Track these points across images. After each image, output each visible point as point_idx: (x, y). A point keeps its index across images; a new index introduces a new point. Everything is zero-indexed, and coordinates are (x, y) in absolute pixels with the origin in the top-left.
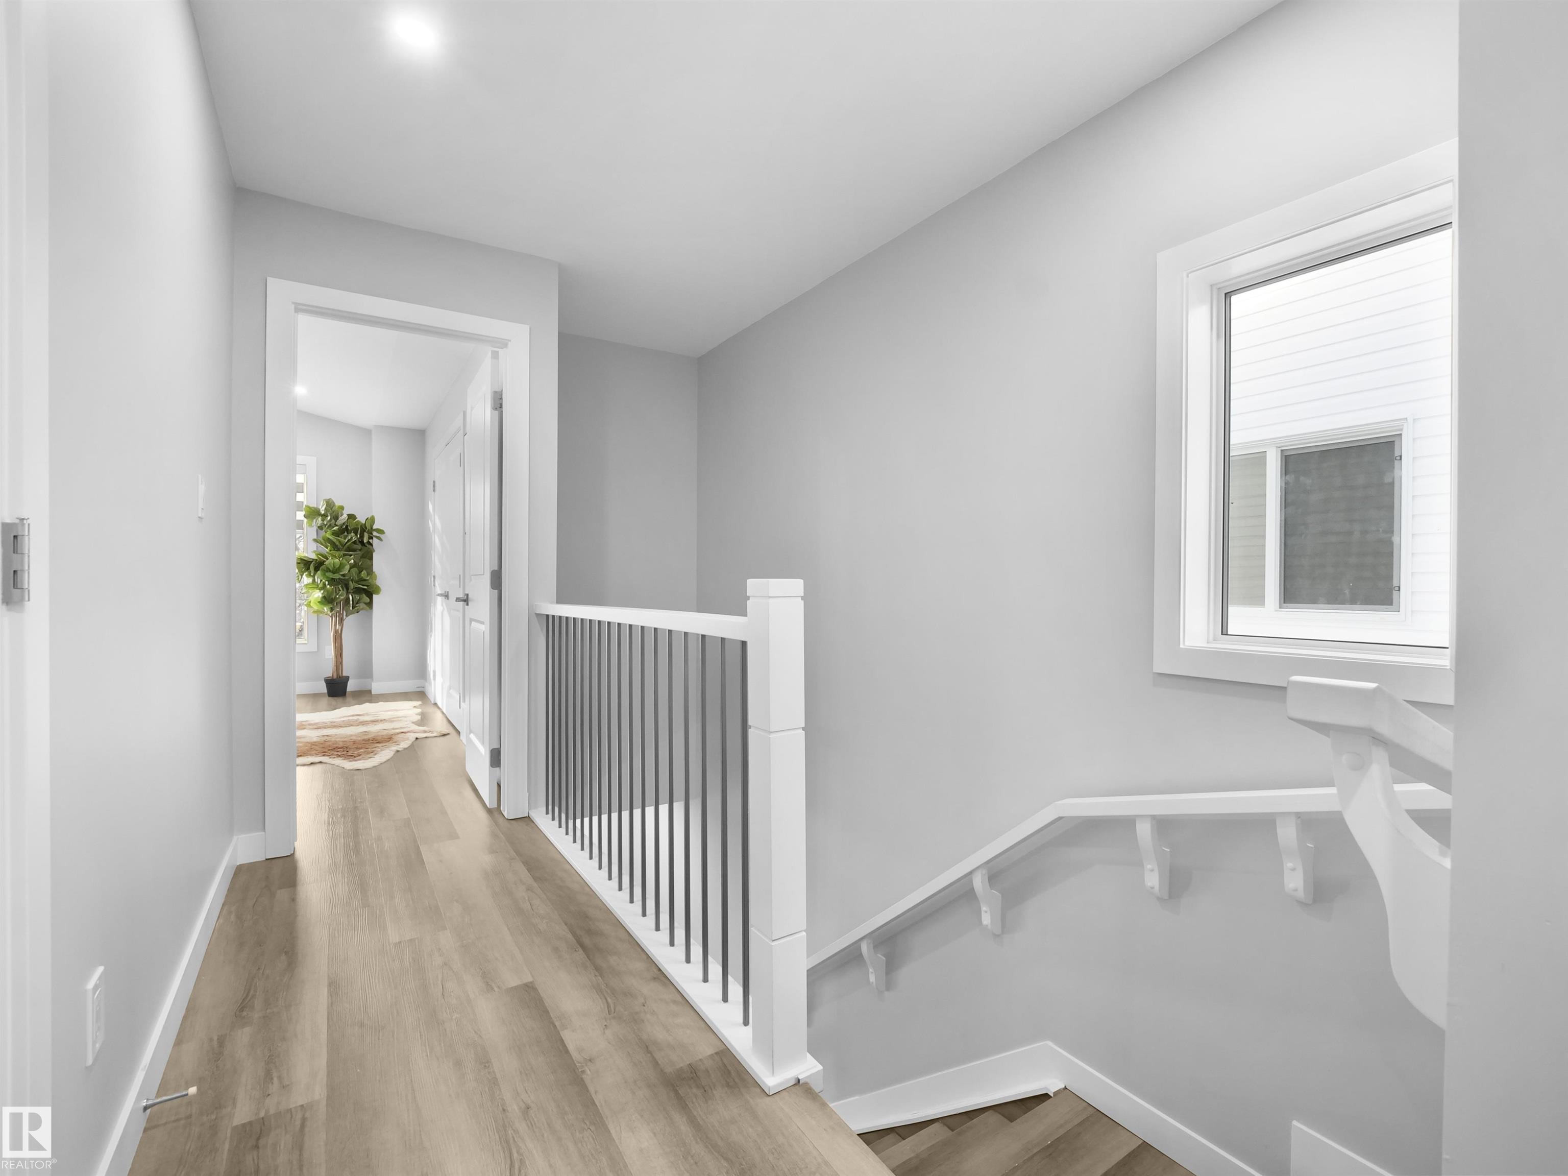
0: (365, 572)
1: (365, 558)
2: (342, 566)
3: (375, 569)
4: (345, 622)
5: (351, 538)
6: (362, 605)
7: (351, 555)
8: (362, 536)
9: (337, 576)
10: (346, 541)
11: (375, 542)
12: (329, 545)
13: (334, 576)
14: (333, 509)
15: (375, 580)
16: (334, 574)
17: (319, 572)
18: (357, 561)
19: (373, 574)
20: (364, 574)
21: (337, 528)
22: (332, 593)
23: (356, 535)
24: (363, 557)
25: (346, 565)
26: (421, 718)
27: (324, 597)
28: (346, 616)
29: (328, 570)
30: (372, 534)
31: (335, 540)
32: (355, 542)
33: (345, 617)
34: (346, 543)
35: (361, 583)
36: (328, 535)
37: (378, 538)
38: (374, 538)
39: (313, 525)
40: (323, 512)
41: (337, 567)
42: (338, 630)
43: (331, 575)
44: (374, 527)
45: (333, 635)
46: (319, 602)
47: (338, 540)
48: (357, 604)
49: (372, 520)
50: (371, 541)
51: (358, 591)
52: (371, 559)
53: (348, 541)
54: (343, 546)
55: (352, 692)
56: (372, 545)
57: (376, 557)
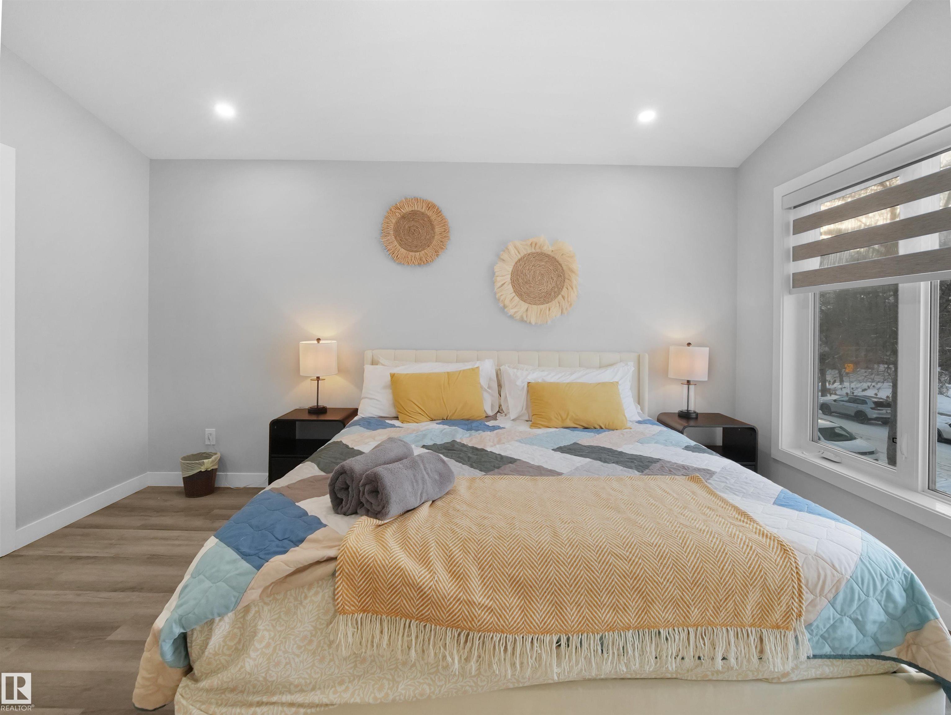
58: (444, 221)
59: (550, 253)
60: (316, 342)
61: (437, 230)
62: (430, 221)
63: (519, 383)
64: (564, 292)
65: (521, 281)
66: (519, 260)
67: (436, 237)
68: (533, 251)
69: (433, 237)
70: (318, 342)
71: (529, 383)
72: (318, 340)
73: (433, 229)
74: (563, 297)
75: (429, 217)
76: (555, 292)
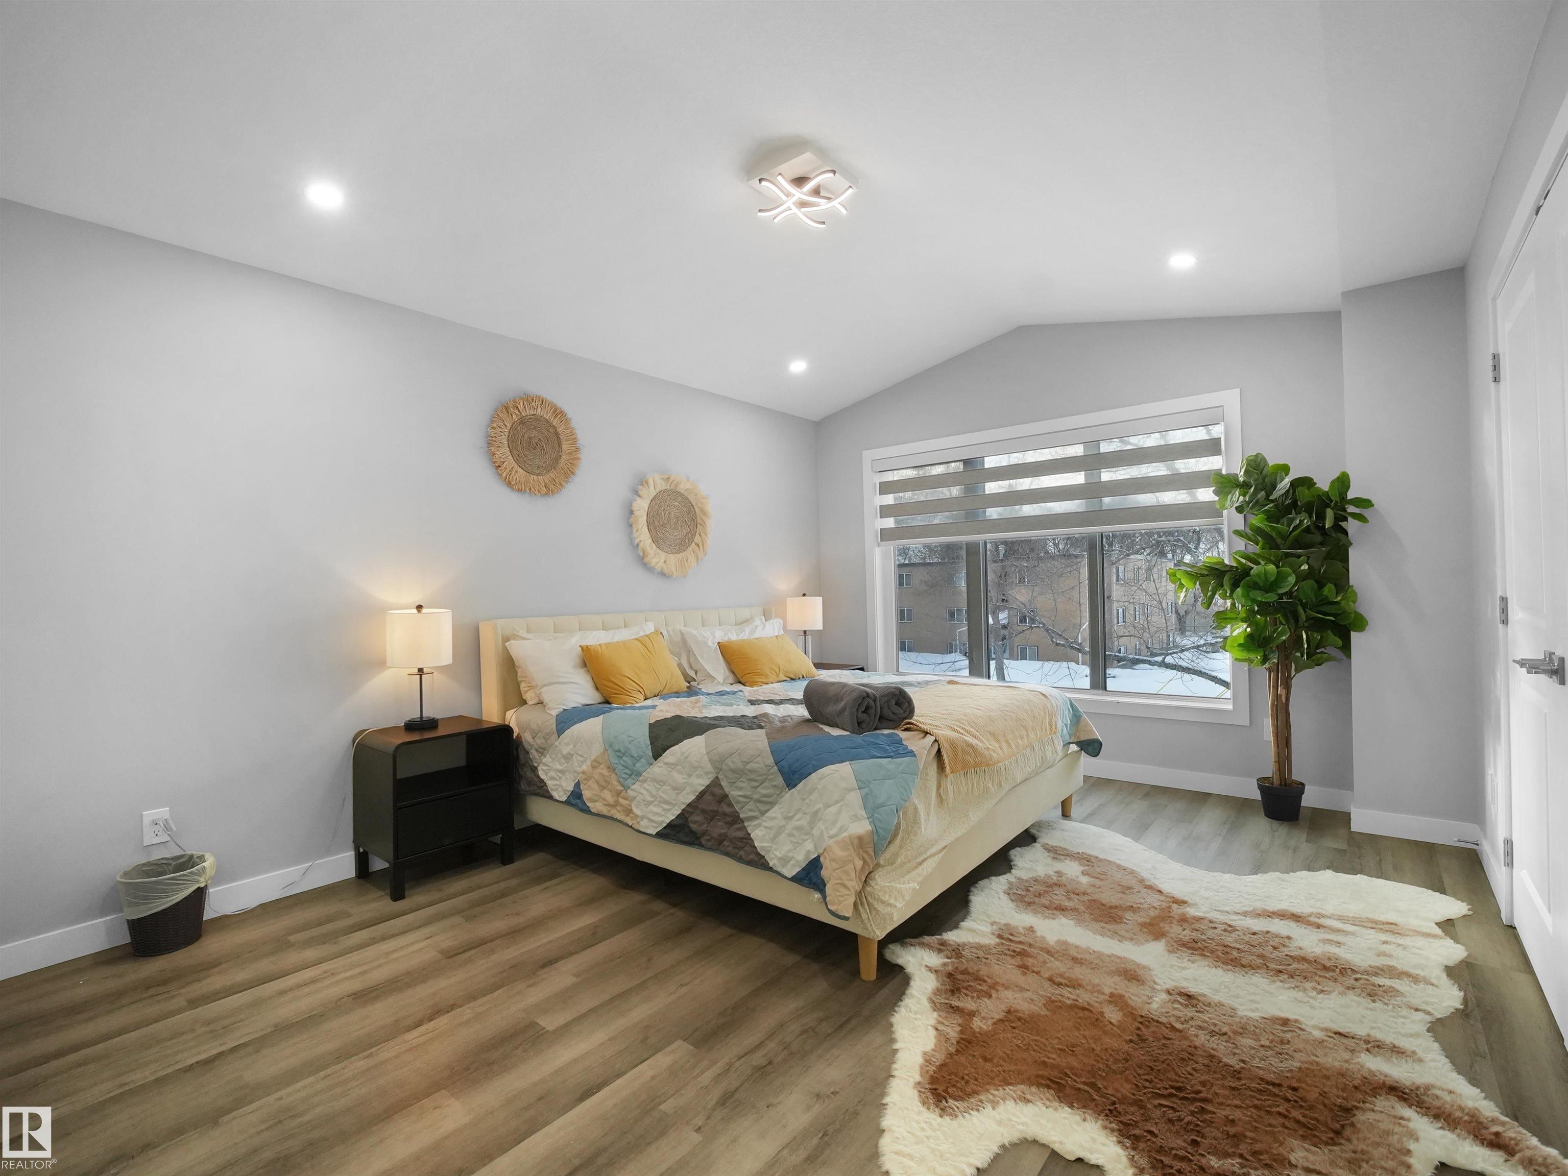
0: (1332, 586)
1: (1332, 559)
2: (1280, 578)
3: (1355, 576)
4: (1294, 682)
5: (1301, 522)
6: (1331, 651)
7: (1299, 556)
8: (1321, 517)
9: (1271, 597)
10: (1291, 529)
11: (1351, 525)
12: (1260, 539)
13: (1266, 598)
14: (1264, 472)
15: (1354, 602)
16: (1267, 592)
17: (1239, 590)
18: (1315, 565)
19: (1350, 590)
20: (1329, 590)
21: (1271, 505)
22: (1265, 627)
23: (1310, 517)
24: (1328, 557)
25: (1289, 575)
26: (1465, 1001)
27: (1250, 637)
28: (1295, 670)
29: (1255, 586)
30: (1345, 510)
31: (1268, 530)
32: (1307, 530)
33: (1293, 673)
34: (1292, 532)
35: (1323, 609)
36: (1257, 520)
37: (1356, 516)
38: (1350, 519)
39: (1226, 505)
40: (1241, 479)
41: (1272, 579)
42: (1281, 695)
43: (1260, 597)
44: (1351, 495)
45: (1272, 705)
46: (1240, 645)
47: (1273, 528)
48: (1317, 648)
49: (1343, 482)
50: (1343, 524)
51: (1317, 625)
52: (1345, 560)
53: (1295, 528)
54: (1285, 537)
55: (1315, 810)
56: (1345, 532)
57: (1354, 556)
58: (573, 437)
59: (682, 492)
60: (415, 611)
61: (565, 446)
62: (557, 434)
63: (710, 644)
64: (697, 539)
65: (657, 524)
66: (654, 498)
67: (563, 457)
68: (668, 487)
69: (561, 456)
70: (419, 611)
71: (719, 643)
72: (419, 607)
73: (560, 445)
74: (698, 545)
75: (554, 427)
76: (689, 539)
